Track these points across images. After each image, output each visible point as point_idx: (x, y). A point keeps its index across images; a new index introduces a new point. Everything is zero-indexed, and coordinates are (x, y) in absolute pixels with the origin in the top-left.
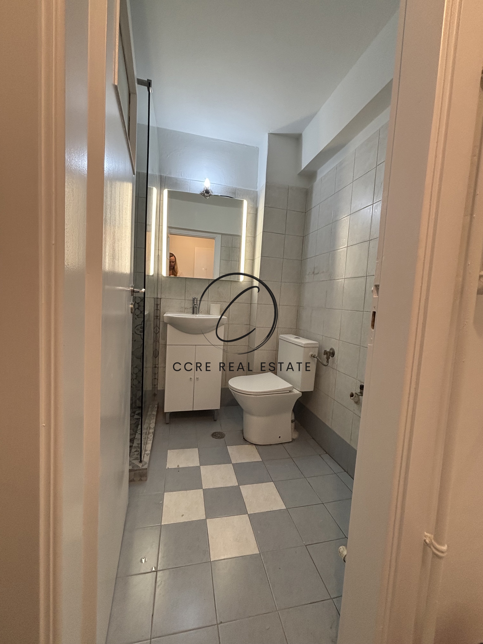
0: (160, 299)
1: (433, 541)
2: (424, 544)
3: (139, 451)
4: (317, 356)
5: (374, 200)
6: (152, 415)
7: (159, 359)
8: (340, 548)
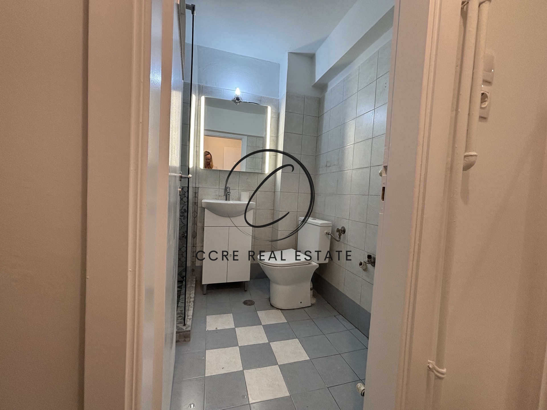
0: (198, 188)
1: (435, 366)
2: (428, 369)
3: (182, 317)
4: (331, 233)
5: (375, 106)
6: (192, 287)
7: (197, 239)
8: (357, 385)
